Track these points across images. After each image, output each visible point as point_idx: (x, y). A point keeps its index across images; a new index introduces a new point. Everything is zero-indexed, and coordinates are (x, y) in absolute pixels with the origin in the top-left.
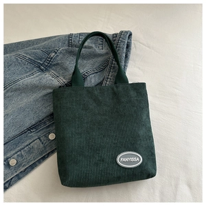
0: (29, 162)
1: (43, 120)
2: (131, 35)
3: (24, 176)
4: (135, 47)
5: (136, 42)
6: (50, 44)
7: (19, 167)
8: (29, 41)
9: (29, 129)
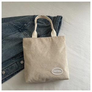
0: (11, 73)
1: (19, 54)
2: (62, 18)
3: (8, 79)
4: (63, 23)
5: (64, 21)
6: (24, 20)
7: (6, 75)
8: (15, 17)
9: (12, 58)
